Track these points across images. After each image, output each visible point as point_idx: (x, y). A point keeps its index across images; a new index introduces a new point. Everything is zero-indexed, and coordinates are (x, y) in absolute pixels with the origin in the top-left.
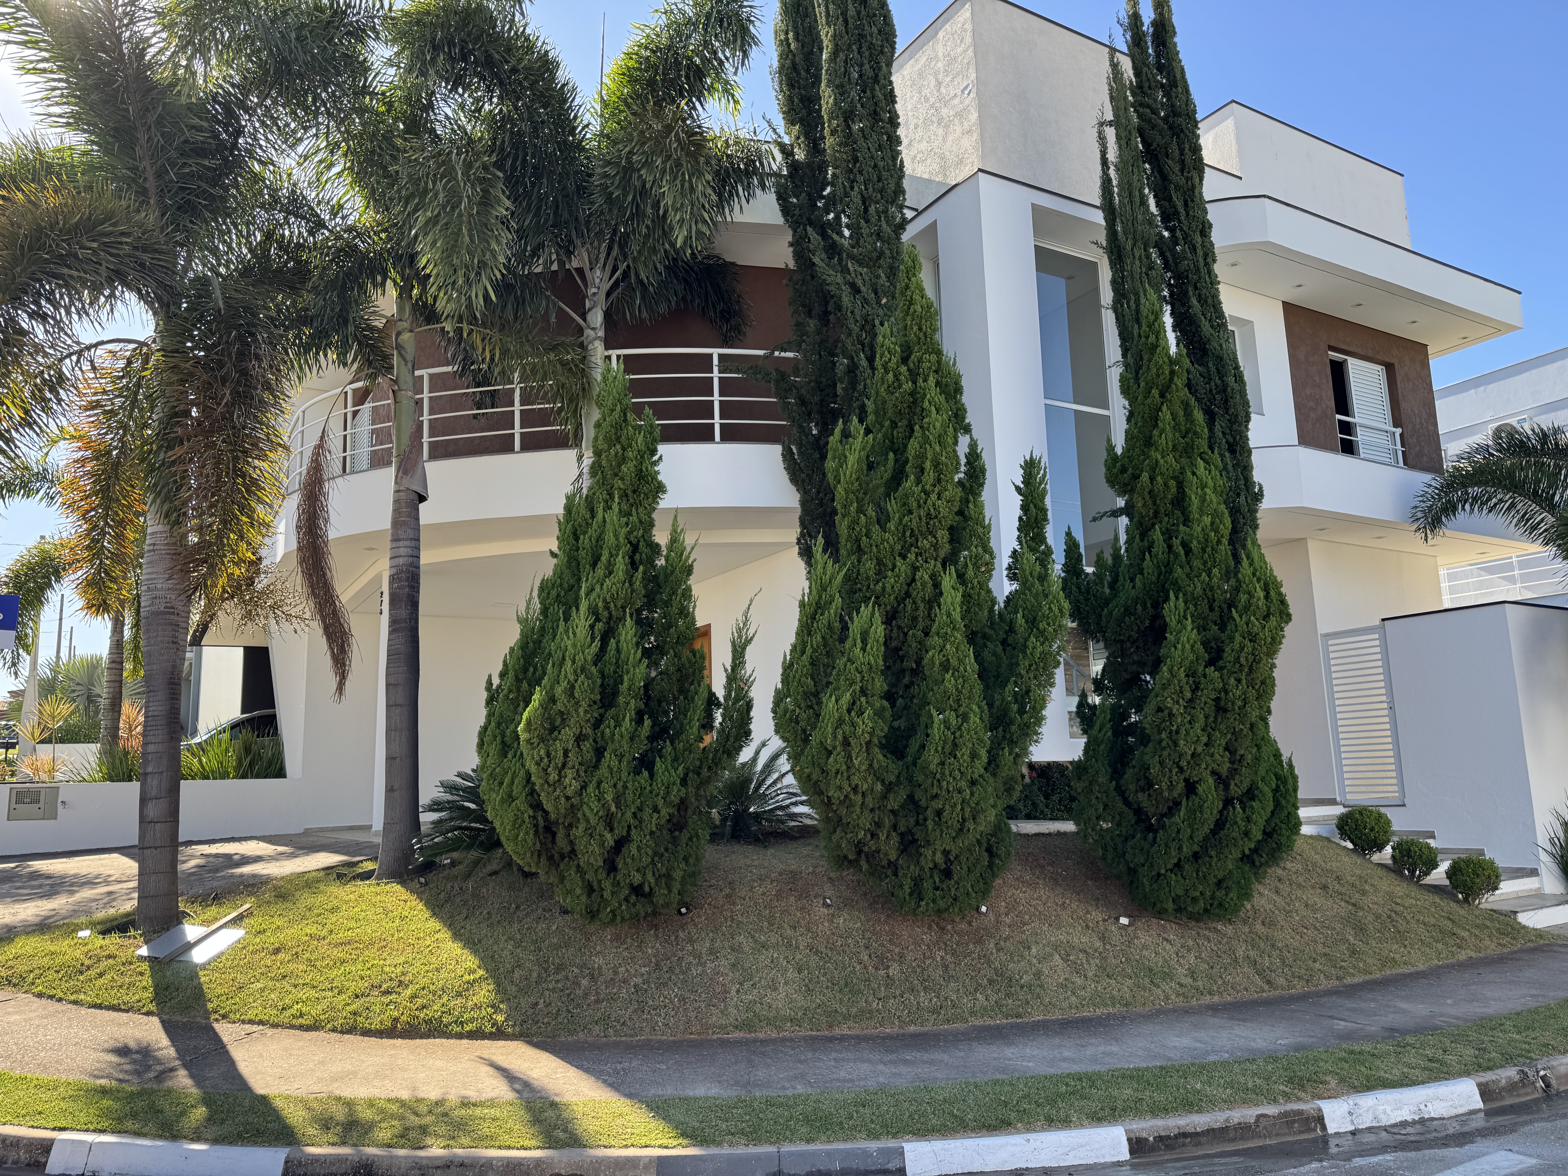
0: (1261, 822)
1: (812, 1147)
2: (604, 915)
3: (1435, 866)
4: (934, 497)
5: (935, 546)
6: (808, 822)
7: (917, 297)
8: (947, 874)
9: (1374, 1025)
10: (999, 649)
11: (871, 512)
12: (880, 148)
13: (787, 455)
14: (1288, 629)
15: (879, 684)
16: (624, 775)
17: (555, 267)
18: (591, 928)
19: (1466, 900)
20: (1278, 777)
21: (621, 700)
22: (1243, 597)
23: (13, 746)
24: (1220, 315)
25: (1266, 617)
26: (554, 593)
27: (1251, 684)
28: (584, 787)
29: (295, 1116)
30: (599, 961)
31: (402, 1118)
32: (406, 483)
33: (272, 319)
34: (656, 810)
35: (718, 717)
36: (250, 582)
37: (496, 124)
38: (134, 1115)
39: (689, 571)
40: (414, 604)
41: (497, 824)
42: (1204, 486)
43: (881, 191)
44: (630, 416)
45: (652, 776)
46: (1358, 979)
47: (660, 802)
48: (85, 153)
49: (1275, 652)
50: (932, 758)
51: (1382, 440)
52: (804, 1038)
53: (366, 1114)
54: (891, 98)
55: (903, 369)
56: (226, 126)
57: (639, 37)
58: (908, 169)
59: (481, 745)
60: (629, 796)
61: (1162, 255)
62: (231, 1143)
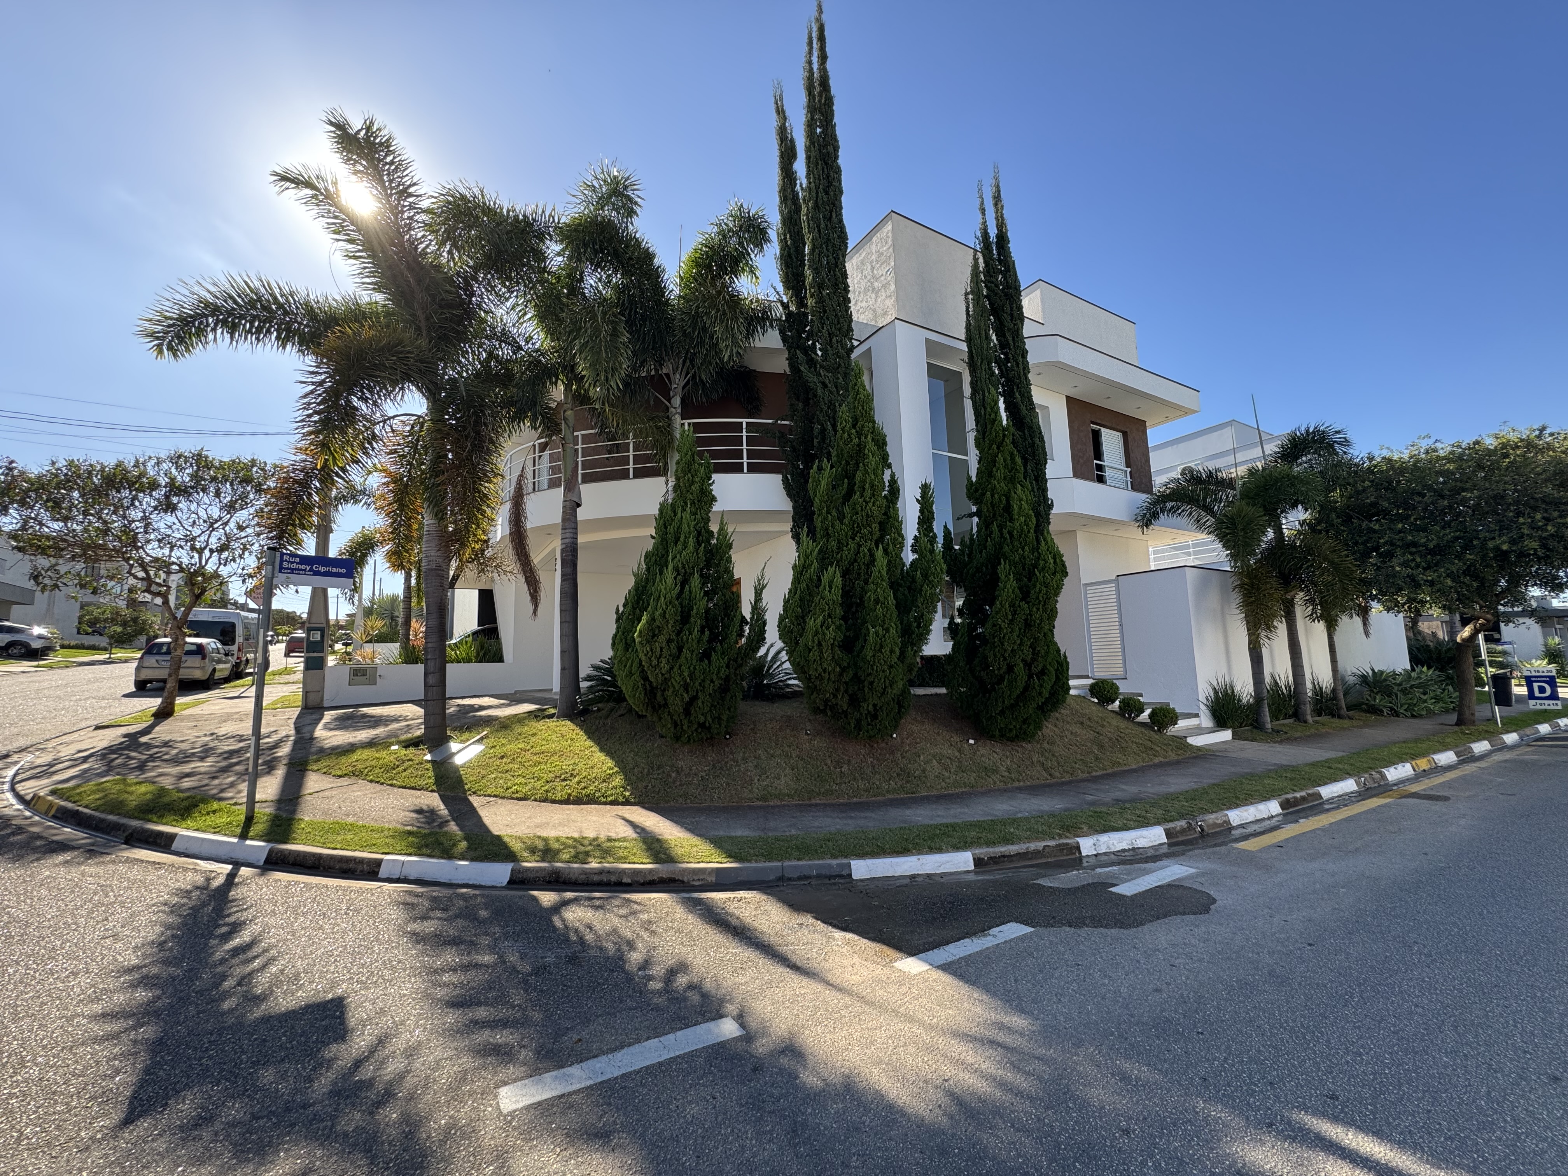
0: (1049, 687)
1: (801, 863)
2: (684, 738)
3: (1143, 712)
4: (870, 504)
5: (871, 533)
6: (797, 689)
7: (861, 390)
8: (875, 717)
9: (1108, 797)
10: (906, 592)
11: (834, 513)
12: (839, 305)
13: (785, 481)
14: (1066, 581)
15: (839, 611)
16: (694, 662)
17: (653, 373)
18: (677, 746)
19: (1159, 730)
20: (1058, 662)
21: (692, 620)
22: (1042, 563)
23: (350, 644)
24: (1032, 403)
25: (1054, 574)
26: (653, 559)
27: (1045, 610)
28: (672, 668)
29: (516, 846)
30: (681, 763)
31: (575, 847)
32: (570, 496)
33: (493, 403)
34: (712, 681)
35: (747, 629)
36: (482, 551)
37: (620, 290)
38: (427, 846)
39: (730, 546)
40: (575, 565)
41: (623, 688)
42: (1021, 500)
43: (840, 329)
44: (696, 458)
45: (710, 662)
46: (1100, 773)
47: (715, 677)
48: (384, 306)
49: (1059, 593)
50: (869, 653)
51: (1120, 476)
52: (796, 805)
53: (556, 846)
54: (845, 276)
55: (853, 431)
56: (465, 291)
57: (701, 239)
58: (855, 317)
59: (613, 644)
60: (697, 673)
61: (1000, 369)
62: (481, 861)
